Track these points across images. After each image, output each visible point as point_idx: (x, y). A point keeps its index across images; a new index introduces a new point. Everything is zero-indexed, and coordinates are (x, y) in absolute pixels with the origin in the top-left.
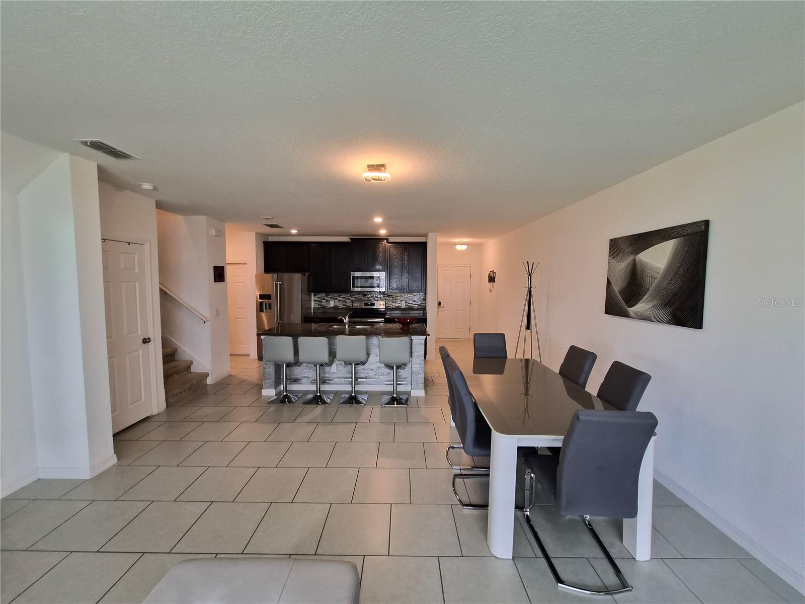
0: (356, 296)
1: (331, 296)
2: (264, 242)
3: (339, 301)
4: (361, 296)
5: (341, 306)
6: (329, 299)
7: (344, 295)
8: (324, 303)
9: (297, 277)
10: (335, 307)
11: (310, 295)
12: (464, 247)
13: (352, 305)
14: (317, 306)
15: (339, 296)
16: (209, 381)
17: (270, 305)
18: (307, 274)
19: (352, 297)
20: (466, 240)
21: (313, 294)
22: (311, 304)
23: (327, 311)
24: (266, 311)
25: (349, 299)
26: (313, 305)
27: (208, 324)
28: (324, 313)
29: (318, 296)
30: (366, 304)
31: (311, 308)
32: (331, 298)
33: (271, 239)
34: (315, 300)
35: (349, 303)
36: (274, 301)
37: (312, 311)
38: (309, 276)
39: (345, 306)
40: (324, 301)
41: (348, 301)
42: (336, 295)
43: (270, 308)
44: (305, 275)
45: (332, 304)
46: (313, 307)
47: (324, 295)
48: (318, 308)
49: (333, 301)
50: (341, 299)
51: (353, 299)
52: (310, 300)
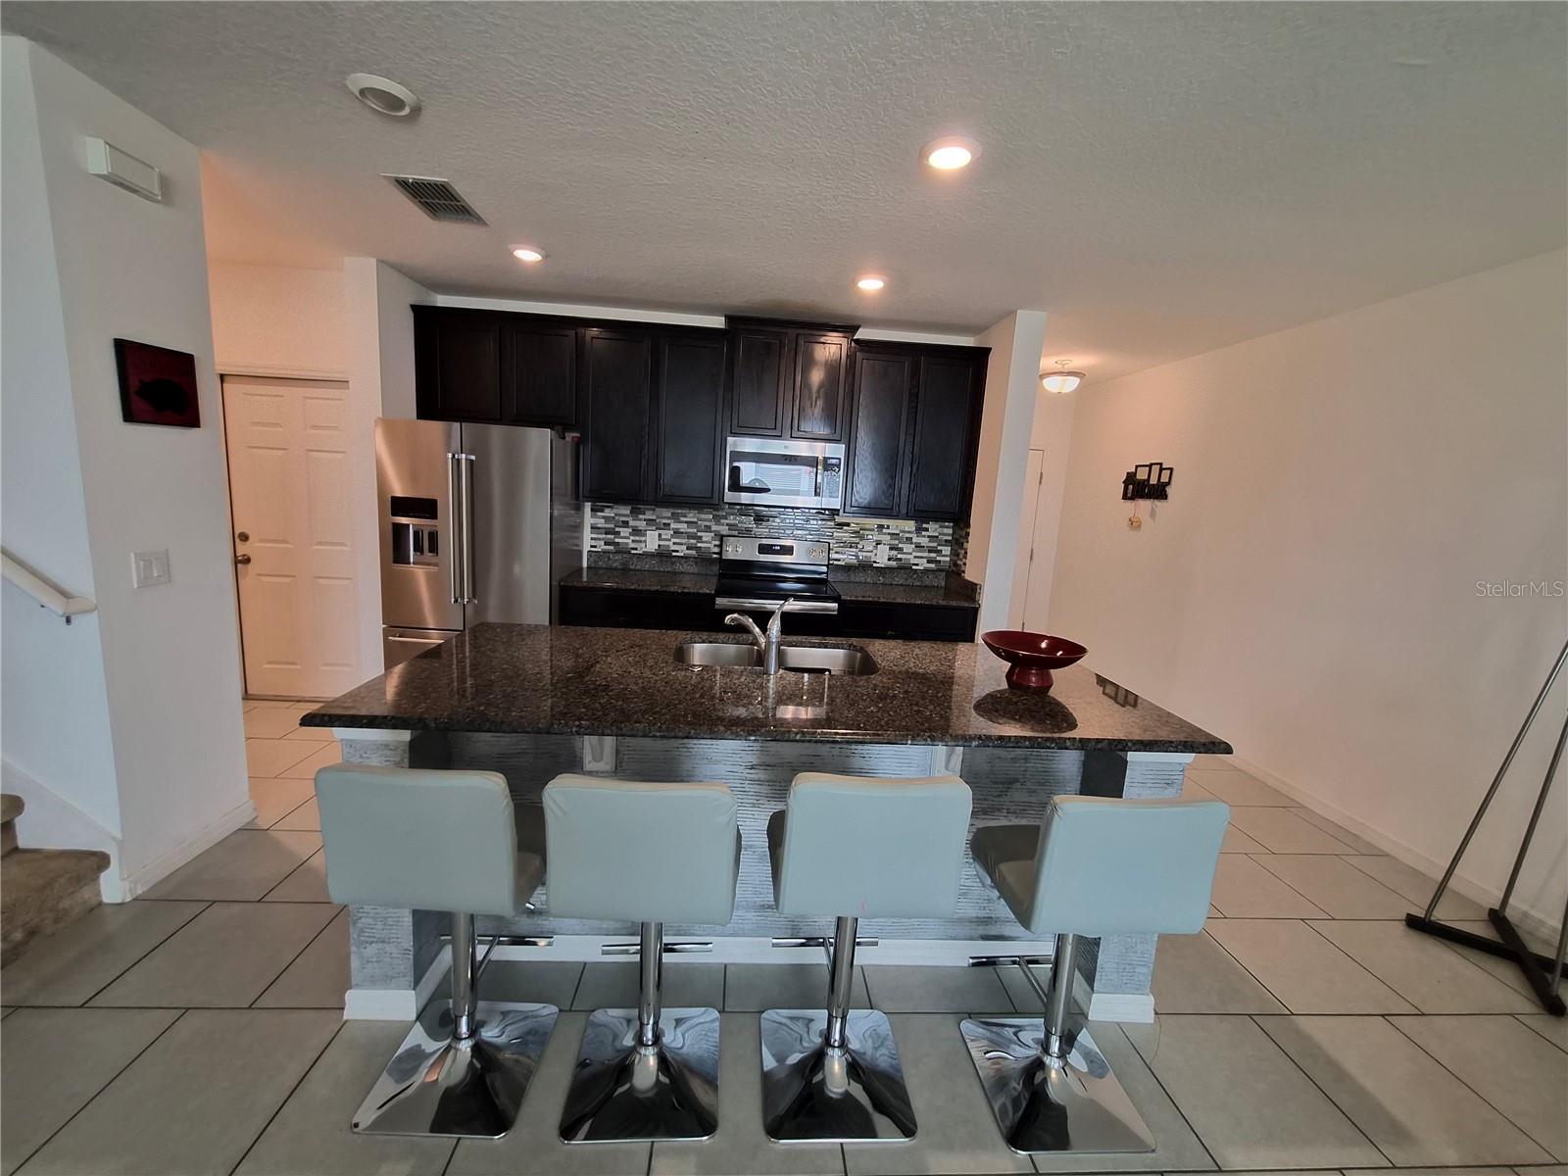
0: (731, 520)
1: (649, 515)
2: (415, 308)
3: (677, 533)
4: (749, 522)
5: (682, 551)
6: (642, 525)
7: (692, 516)
8: (625, 538)
9: (539, 441)
10: (663, 555)
11: (579, 508)
12: (1072, 383)
13: (717, 550)
14: (601, 546)
15: (676, 517)
16: (113, 888)
17: (433, 537)
18: (570, 436)
19: (718, 523)
20: (1079, 361)
21: (588, 506)
22: (580, 538)
23: (635, 565)
24: (421, 558)
25: (708, 529)
26: (588, 542)
27: (88, 626)
28: (625, 570)
29: (608, 513)
30: (765, 549)
31: (580, 553)
32: (650, 522)
33: (443, 301)
34: (594, 528)
35: (708, 543)
36: (446, 523)
37: (585, 564)
38: (578, 444)
39: (694, 552)
40: (625, 532)
41: (707, 536)
42: (667, 512)
43: (434, 549)
44: (564, 438)
45: (651, 542)
46: (586, 548)
47: (625, 510)
48: (604, 552)
49: (657, 533)
50: (683, 527)
51: (724, 530)
52: (578, 527)
